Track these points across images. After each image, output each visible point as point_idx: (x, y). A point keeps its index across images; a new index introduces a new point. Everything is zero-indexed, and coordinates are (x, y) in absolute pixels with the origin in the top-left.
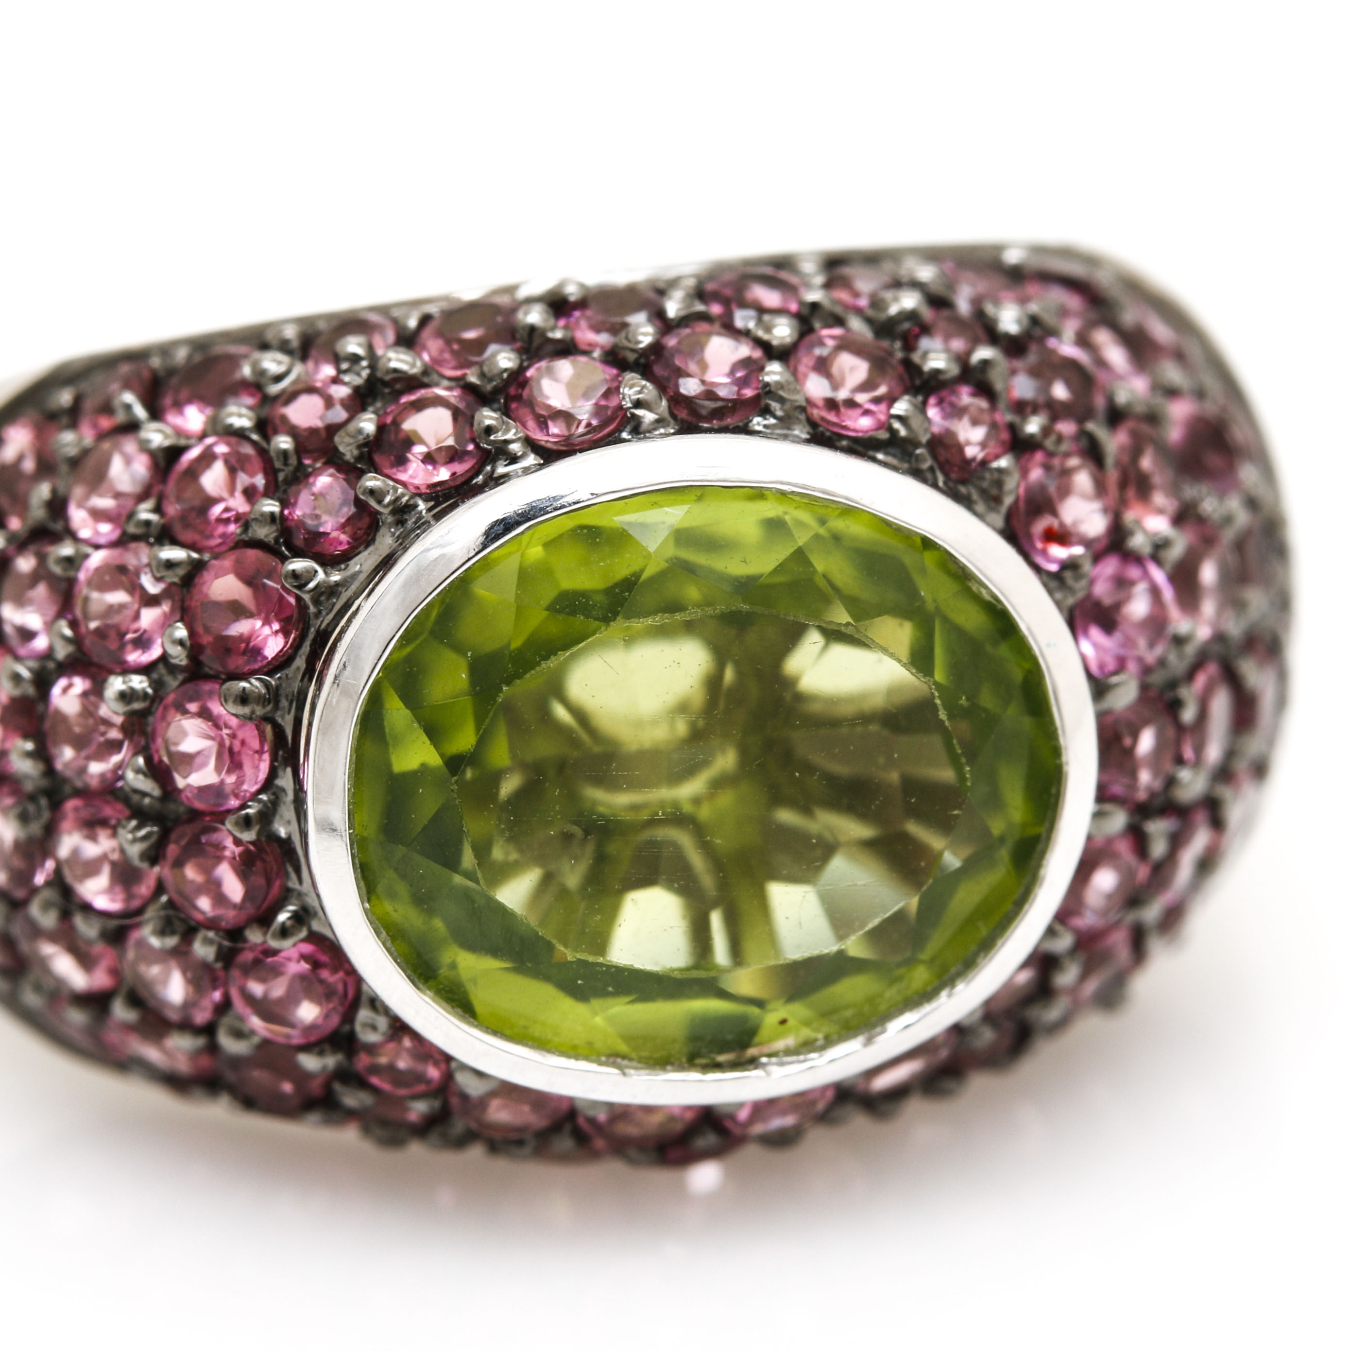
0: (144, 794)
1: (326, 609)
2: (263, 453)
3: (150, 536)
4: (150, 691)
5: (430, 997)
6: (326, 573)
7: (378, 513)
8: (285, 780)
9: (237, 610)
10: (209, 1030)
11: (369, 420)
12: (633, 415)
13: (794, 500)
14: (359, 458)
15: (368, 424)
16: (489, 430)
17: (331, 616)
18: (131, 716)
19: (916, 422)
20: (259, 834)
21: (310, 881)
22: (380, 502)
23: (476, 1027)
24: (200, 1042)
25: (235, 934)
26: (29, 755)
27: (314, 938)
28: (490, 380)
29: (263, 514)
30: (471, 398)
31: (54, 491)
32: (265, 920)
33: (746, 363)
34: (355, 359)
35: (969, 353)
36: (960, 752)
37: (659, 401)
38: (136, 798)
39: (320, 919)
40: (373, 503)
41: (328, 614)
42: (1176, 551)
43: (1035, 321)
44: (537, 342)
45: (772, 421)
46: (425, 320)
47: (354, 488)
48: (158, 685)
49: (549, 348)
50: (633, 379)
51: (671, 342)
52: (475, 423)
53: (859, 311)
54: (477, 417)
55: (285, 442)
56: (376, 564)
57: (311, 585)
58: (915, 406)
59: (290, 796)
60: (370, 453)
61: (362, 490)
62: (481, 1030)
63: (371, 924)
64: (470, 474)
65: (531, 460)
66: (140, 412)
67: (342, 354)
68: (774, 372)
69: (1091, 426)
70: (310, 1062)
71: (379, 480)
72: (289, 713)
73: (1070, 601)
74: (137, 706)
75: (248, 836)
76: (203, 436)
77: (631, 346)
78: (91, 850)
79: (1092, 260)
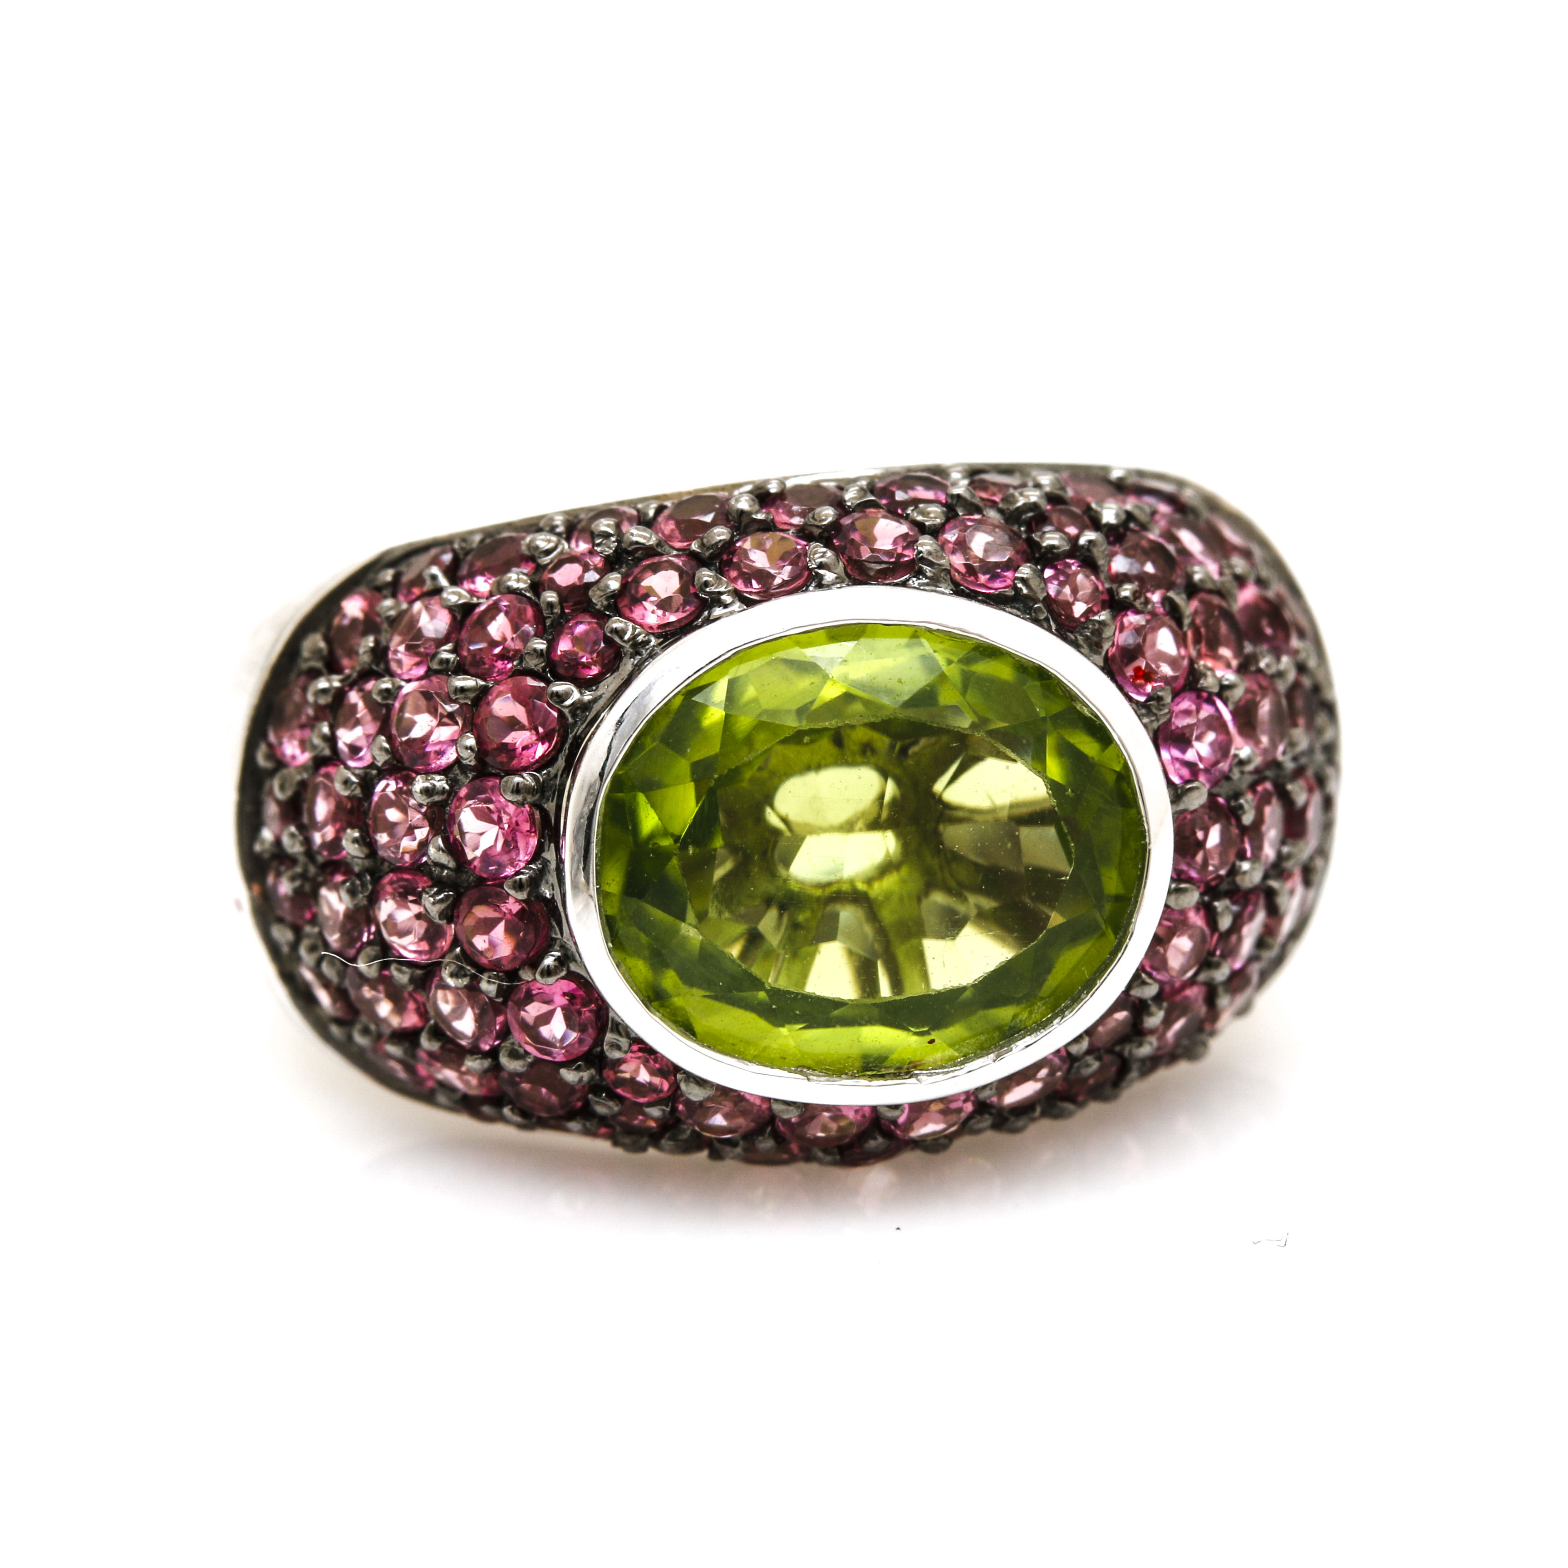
0: (443, 867)
1: (580, 720)
2: (536, 606)
3: (449, 671)
4: (447, 787)
5: (659, 1017)
6: (581, 693)
7: (622, 647)
8: (549, 855)
9: (513, 724)
10: (493, 1054)
11: (615, 579)
12: (817, 573)
13: (939, 637)
14: (608, 607)
15: (614, 583)
16: (706, 584)
17: (584, 726)
18: (431, 806)
19: (1034, 583)
20: (529, 895)
21: (568, 932)
22: (621, 638)
23: (695, 1041)
24: (487, 1063)
25: (512, 975)
26: (355, 841)
27: (572, 976)
28: (708, 548)
29: (535, 650)
30: (694, 563)
31: (377, 642)
32: (534, 963)
33: (905, 536)
34: (606, 536)
35: (1077, 537)
36: (1066, 831)
37: (837, 564)
38: (436, 871)
39: (576, 961)
40: (617, 640)
41: (582, 724)
42: (1238, 693)
43: (1130, 516)
44: (745, 520)
45: (925, 581)
46: (660, 509)
47: (602, 627)
48: (454, 783)
49: (756, 526)
50: (816, 547)
51: (846, 521)
52: (696, 579)
53: (993, 505)
54: (698, 574)
55: (552, 597)
56: (619, 685)
57: (568, 702)
58: (1034, 571)
59: (553, 866)
60: (615, 603)
61: (609, 629)
62: (698, 1044)
63: (613, 959)
64: (692, 618)
65: (737, 606)
66: (443, 581)
67: (596, 533)
68: (926, 544)
69: (1171, 594)
70: (569, 1076)
71: (621, 622)
72: (552, 801)
73: (1155, 725)
74: (437, 798)
75: (523, 896)
76: (491, 594)
77: (816, 523)
78: (404, 916)
79: (1181, 483)
